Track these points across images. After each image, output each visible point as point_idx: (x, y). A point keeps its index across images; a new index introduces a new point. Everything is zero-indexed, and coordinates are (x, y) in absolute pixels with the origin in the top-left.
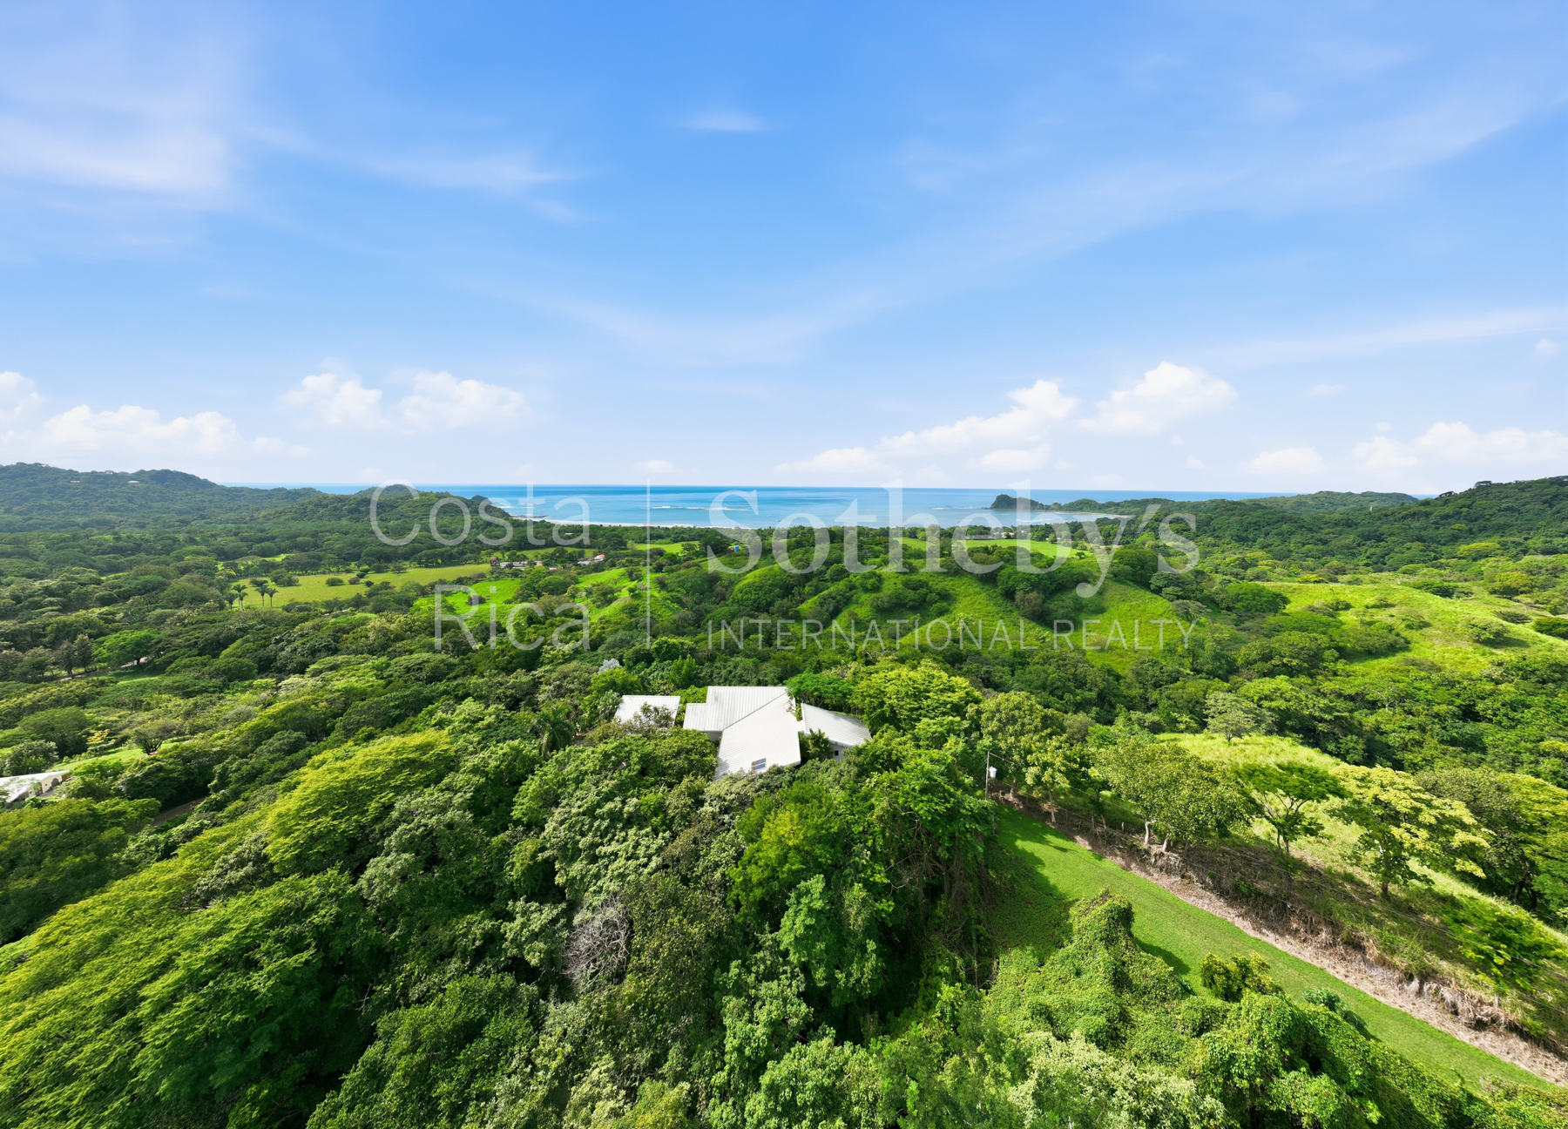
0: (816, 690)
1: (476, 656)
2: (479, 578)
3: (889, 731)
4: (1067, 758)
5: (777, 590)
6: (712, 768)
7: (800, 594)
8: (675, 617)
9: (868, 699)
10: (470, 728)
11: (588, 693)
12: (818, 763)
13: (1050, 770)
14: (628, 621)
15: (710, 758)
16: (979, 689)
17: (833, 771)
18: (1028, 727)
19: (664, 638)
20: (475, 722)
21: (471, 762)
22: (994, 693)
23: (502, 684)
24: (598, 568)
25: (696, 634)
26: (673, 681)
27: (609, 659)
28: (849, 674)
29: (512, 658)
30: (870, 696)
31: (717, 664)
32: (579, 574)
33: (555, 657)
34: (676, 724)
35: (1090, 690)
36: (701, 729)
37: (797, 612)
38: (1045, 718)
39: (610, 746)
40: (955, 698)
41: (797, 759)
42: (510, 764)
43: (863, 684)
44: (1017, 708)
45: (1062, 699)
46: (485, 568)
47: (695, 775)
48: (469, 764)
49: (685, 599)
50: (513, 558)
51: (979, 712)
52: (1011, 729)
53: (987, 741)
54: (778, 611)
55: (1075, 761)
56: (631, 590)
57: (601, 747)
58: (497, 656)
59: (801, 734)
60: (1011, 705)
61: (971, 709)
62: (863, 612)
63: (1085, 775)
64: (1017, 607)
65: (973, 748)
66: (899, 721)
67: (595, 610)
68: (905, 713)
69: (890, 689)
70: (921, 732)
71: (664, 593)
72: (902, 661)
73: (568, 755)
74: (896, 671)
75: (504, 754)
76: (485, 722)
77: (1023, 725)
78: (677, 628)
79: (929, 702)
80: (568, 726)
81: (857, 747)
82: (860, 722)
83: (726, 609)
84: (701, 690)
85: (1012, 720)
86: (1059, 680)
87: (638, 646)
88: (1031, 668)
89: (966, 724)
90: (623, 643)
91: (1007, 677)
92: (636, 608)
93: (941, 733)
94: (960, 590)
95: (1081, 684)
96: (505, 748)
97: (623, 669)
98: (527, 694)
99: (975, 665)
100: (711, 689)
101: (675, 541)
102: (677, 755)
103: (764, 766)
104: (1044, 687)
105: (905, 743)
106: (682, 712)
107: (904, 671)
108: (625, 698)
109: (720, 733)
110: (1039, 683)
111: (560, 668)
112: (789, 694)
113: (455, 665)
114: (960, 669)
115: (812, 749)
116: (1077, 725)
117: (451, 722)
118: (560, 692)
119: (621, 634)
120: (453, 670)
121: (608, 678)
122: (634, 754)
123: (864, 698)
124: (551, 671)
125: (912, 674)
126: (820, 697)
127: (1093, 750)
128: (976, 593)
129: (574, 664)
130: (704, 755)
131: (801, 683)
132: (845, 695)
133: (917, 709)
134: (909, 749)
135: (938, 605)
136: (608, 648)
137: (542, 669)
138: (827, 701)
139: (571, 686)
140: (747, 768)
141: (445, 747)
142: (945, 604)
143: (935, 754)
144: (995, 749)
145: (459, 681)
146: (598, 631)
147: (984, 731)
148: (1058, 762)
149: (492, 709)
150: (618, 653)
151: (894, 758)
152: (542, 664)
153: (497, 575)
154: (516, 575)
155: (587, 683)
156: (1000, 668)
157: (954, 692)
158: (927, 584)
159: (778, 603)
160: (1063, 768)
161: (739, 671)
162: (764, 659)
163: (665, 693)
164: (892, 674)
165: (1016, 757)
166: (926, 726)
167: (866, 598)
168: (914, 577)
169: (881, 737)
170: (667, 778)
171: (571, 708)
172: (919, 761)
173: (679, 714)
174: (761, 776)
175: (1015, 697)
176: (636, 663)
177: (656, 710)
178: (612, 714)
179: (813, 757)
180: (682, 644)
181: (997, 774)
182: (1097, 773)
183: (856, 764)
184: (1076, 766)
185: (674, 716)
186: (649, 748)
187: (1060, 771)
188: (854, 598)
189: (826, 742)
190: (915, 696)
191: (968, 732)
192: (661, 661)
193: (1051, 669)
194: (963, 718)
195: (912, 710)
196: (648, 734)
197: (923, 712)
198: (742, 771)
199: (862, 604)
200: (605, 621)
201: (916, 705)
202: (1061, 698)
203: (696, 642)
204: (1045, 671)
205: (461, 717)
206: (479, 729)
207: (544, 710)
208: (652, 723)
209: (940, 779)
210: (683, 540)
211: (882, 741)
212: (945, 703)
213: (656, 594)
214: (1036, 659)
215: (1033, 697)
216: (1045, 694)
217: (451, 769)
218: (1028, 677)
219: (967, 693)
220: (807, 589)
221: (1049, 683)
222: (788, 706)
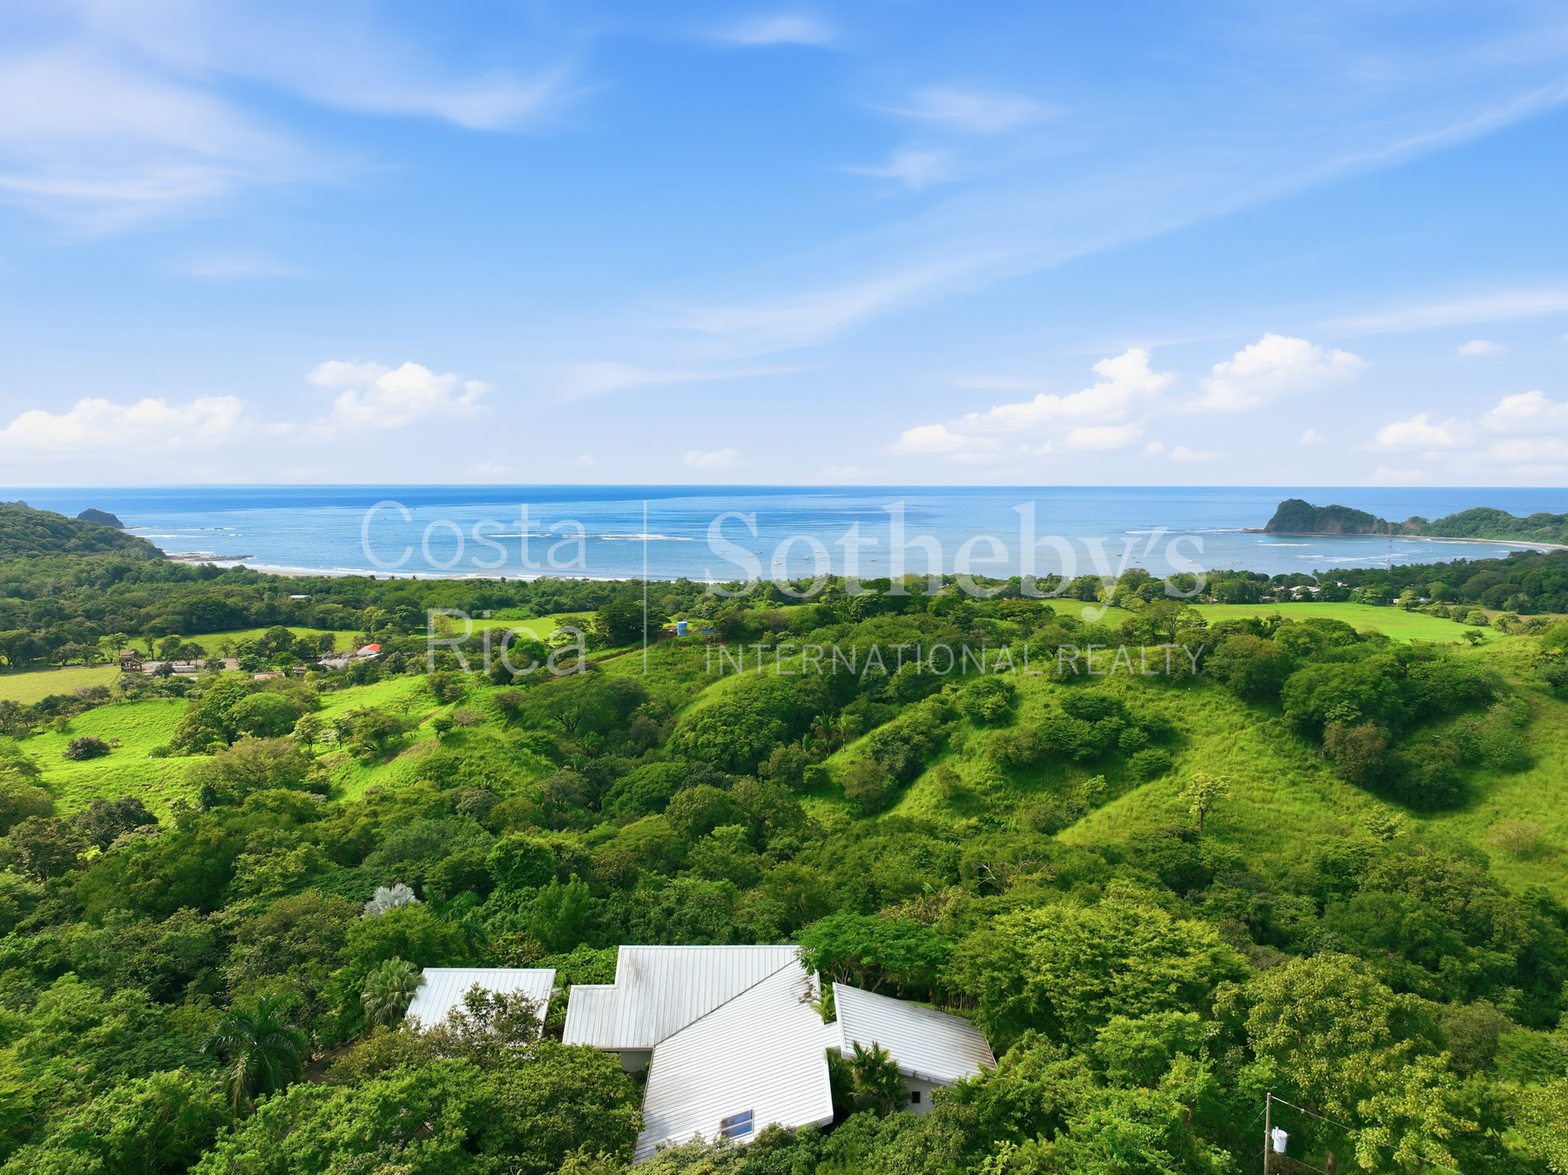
0: (866, 952)
1: (84, 877)
2: (96, 698)
3: (1035, 1046)
4: (1452, 1107)
5: (775, 723)
6: (631, 1135)
7: (829, 733)
8: (543, 785)
9: (986, 973)
10: (67, 1043)
11: (337, 963)
12: (872, 1120)
13: (1411, 1136)
14: (435, 796)
15: (628, 1109)
16: (1242, 946)
17: (908, 1138)
18: (1357, 1037)
19: (517, 836)
20: (80, 1028)
21: (69, 1122)
22: (1277, 955)
23: (143, 943)
24: (364, 676)
25: (589, 826)
26: (539, 935)
27: (391, 885)
28: (943, 916)
29: (167, 881)
30: (992, 965)
31: (640, 894)
32: (322, 688)
33: (265, 881)
34: (546, 1033)
35: (1501, 948)
36: (602, 1042)
37: (823, 773)
38: (1396, 1015)
39: (397, 1084)
40: (1186, 968)
41: (826, 1111)
42: (158, 1125)
43: (976, 937)
44: (1332, 991)
45: (1435, 969)
46: (108, 676)
47: (592, 1151)
48: (66, 1127)
49: (564, 746)
50: (175, 653)
51: (1243, 1003)
52: (1318, 1040)
53: (1263, 1069)
54: (778, 773)
55: (1469, 1115)
56: (442, 726)
57: (375, 1089)
58: (133, 879)
59: (832, 1055)
60: (1318, 986)
61: (1224, 995)
62: (973, 771)
63: (1494, 1146)
64: (1329, 758)
65: (1229, 1084)
66: (1059, 1021)
67: (358, 771)
68: (1074, 1004)
69: (1037, 949)
70: (1110, 1049)
71: (516, 733)
72: (1064, 883)
73: (293, 1105)
74: (1051, 907)
75: (147, 1104)
76: (104, 1029)
77: (1346, 1031)
78: (548, 810)
79: (1128, 978)
80: (292, 1037)
81: (962, 1085)
82: (972, 1023)
83: (659, 767)
84: (602, 954)
85: (1321, 1020)
86: (1427, 925)
87: (456, 856)
88: (1358, 898)
89: (1212, 1029)
90: (422, 848)
91: (1307, 920)
92: (453, 768)
93: (1155, 1049)
94: (1193, 720)
95: (1479, 931)
96: (149, 1087)
97: (424, 907)
98: (201, 964)
99: (1232, 893)
100: (625, 952)
101: (541, 613)
102: (548, 1105)
103: (748, 1128)
104: (1392, 941)
105: (1072, 1074)
106: (559, 1004)
107: (1071, 910)
108: (428, 973)
109: (646, 1054)
110: (1380, 932)
111: (276, 904)
112: (806, 962)
113: (36, 898)
114: (1198, 901)
115: (859, 1089)
116: (1471, 1028)
117: (24, 1029)
118: (274, 961)
119: (418, 826)
120: (31, 910)
121: (390, 929)
122: (452, 1103)
123: (978, 970)
124: (256, 912)
125: (1087, 914)
126: (876, 968)
127: (1510, 1087)
128: (1233, 727)
129: (309, 895)
130: (611, 1104)
131: (832, 936)
132: (932, 964)
133: (1099, 996)
134: (1083, 1087)
135: (1145, 754)
136: (386, 861)
137: (237, 907)
138: (891, 978)
139: (301, 946)
140: (711, 1133)
141: (11, 1088)
142: (1160, 752)
143: (1143, 1098)
144: (1284, 1087)
145: (45, 935)
146: (363, 821)
147: (1257, 1047)
148: (1431, 1114)
149: (119, 998)
150: (413, 871)
151: (1047, 1107)
152: (237, 895)
153: (137, 691)
154: (178, 691)
155: (336, 940)
156: (1289, 897)
157: (1184, 954)
158: (1119, 705)
159: (778, 752)
160: (1442, 1131)
161: (689, 910)
162: (747, 881)
163: (520, 963)
164: (1042, 915)
165: (1332, 1106)
166: (1120, 1032)
167: (980, 738)
168: (1090, 691)
169: (1018, 1061)
170: (526, 1157)
171: (299, 996)
172: (1105, 1115)
173: (550, 1010)
174: (742, 1152)
175: (1329, 967)
176: (451, 894)
177: (499, 999)
178: (399, 1012)
179: (861, 1107)
180: (558, 848)
181: (1290, 1143)
182: (1521, 1142)
183: (960, 1124)
184: (1473, 1126)
185: (541, 1015)
186: (485, 1090)
187: (1435, 1137)
188: (953, 740)
189: (892, 1071)
190: (1092, 963)
191: (1216, 1047)
192: (510, 890)
193: (1411, 898)
194: (1207, 1014)
195: (1088, 997)
196: (483, 1056)
197: (1112, 1001)
198: (698, 1138)
199: (972, 753)
200: (382, 799)
201: (1096, 985)
202: (1434, 967)
203: (592, 844)
204: (1395, 906)
205: (49, 1018)
206: (89, 1046)
207: (239, 1002)
208: (491, 1030)
209: (1152, 1156)
210: (559, 609)
211: (1020, 1069)
212: (1164, 981)
213: (497, 733)
214: (1374, 877)
215: (1368, 966)
216: (1396, 958)
217: (24, 1138)
218: (1355, 918)
219: (1215, 959)
220: (844, 720)
221: (1403, 932)
222: (802, 990)
